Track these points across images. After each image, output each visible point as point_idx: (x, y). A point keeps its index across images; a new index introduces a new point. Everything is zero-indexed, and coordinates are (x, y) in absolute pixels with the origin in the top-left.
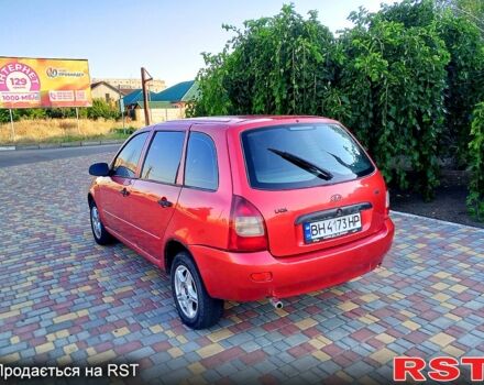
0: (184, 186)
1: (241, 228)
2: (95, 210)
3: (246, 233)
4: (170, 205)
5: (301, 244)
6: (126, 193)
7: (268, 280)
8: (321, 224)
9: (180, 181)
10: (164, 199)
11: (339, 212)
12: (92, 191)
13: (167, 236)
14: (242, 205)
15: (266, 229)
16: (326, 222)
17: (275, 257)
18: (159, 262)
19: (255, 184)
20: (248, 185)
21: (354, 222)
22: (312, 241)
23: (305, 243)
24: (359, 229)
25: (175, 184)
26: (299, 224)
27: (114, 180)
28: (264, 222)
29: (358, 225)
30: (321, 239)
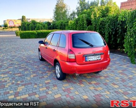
0: (59, 47)
1: (70, 57)
2: (40, 52)
3: (71, 58)
4: (55, 51)
5: (84, 61)
6: (46, 48)
7: (75, 69)
8: (90, 57)
9: (58, 45)
10: (54, 49)
11: (94, 54)
12: (39, 48)
13: (54, 58)
14: (71, 51)
15: (75, 57)
16: (91, 57)
17: (78, 64)
18: (53, 64)
19: (74, 46)
20: (72, 47)
21: (99, 57)
22: (87, 61)
23: (85, 61)
24: (100, 59)
25: (57, 46)
26: (84, 57)
27: (44, 45)
28: (75, 56)
29: (100, 58)
30: (90, 61)
